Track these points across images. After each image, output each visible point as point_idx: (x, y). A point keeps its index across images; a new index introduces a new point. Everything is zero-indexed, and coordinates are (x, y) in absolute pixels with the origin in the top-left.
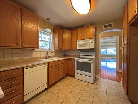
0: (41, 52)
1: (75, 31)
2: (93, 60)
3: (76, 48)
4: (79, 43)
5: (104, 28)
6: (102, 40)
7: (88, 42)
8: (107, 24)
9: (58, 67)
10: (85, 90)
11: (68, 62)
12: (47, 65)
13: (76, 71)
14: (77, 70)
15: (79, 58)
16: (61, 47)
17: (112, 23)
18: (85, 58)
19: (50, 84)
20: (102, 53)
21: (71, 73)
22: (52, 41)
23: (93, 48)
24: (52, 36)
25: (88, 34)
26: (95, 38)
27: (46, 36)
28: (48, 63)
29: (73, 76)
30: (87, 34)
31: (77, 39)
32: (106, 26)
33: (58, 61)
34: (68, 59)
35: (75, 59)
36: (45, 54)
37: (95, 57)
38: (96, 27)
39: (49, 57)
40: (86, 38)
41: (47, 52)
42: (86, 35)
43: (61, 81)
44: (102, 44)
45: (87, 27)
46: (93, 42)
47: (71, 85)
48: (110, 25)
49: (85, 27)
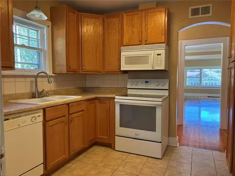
0: (17, 79)
1: (115, 21)
2: (160, 100)
3: (117, 69)
4: (126, 53)
5: (190, 17)
6: (187, 47)
7: (149, 52)
8: (197, 7)
9: (70, 121)
10: (142, 173)
11: (95, 106)
12: (41, 114)
13: (119, 130)
14: (121, 126)
15: (126, 96)
16: (74, 66)
17: (210, 5)
18: (141, 96)
19: (51, 164)
20: (188, 83)
21: (104, 138)
22: (46, 47)
23: (164, 69)
24: (46, 31)
25: (149, 30)
26: (169, 41)
27: (28, 32)
28: (44, 110)
29: (110, 145)
30: (146, 30)
31: (121, 44)
32: (195, 12)
33: (68, 104)
34: (95, 99)
35: (114, 98)
36: (28, 84)
37: (166, 93)
38: (171, 11)
39: (41, 95)
40: (144, 42)
41: (33, 79)
42: (144, 31)
43: (77, 159)
44: (187, 58)
45: (147, 10)
46: (163, 52)
47: (105, 166)
48: (206, 10)
49: (142, 11)
